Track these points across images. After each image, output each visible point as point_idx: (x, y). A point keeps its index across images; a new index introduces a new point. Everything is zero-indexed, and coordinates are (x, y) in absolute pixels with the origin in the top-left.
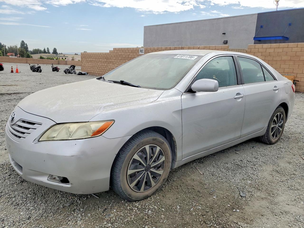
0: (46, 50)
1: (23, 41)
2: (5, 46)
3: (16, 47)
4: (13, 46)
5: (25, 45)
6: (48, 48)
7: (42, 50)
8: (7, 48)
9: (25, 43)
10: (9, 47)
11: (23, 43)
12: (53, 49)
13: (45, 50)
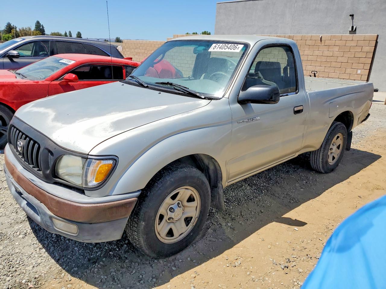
0: (68, 34)
1: (38, 22)
2: (16, 28)
3: (30, 29)
4: (26, 28)
5: (41, 27)
6: (70, 32)
7: (63, 33)
8: (18, 30)
9: (41, 24)
10: (21, 29)
12: (77, 33)
13: (66, 34)
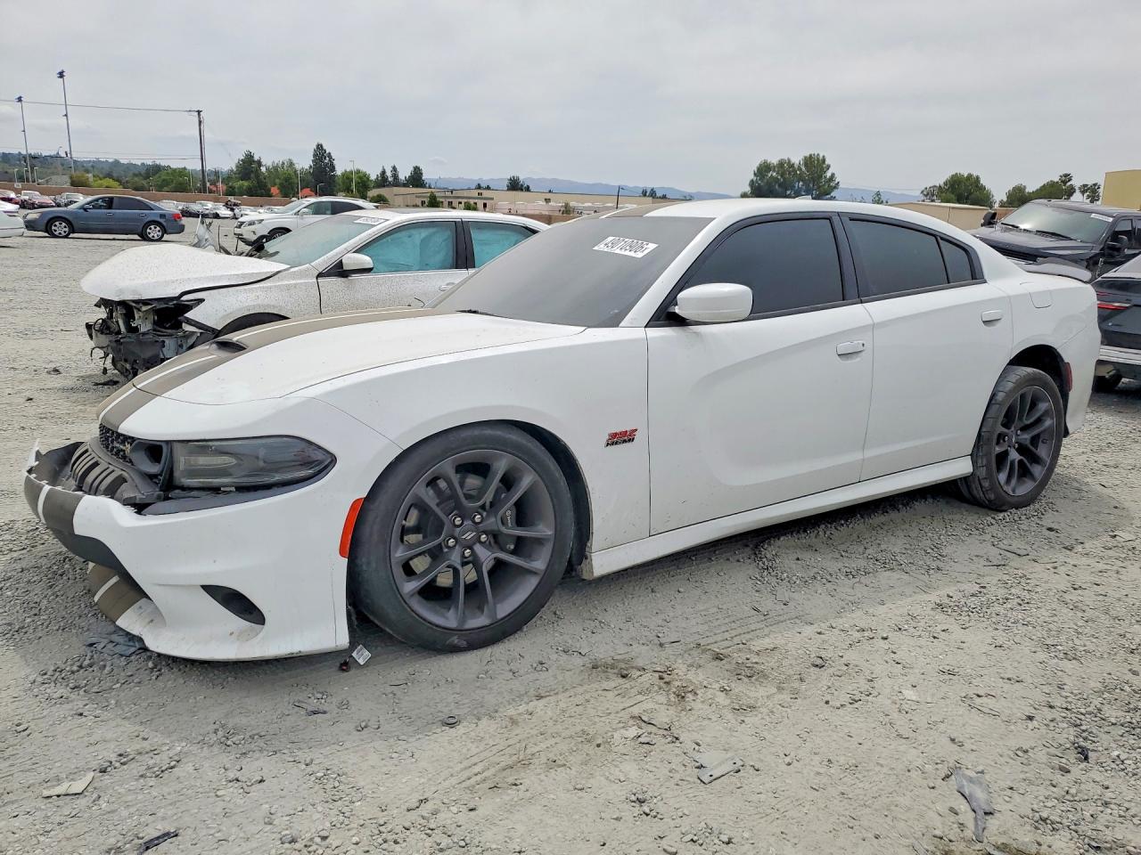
0: (389, 174)
1: (322, 146)
3: (291, 164)
5: (327, 159)
6: (394, 169)
7: (374, 175)
8: (263, 169)
9: (327, 152)
11: (320, 153)
12: (412, 169)
13: (384, 172)
